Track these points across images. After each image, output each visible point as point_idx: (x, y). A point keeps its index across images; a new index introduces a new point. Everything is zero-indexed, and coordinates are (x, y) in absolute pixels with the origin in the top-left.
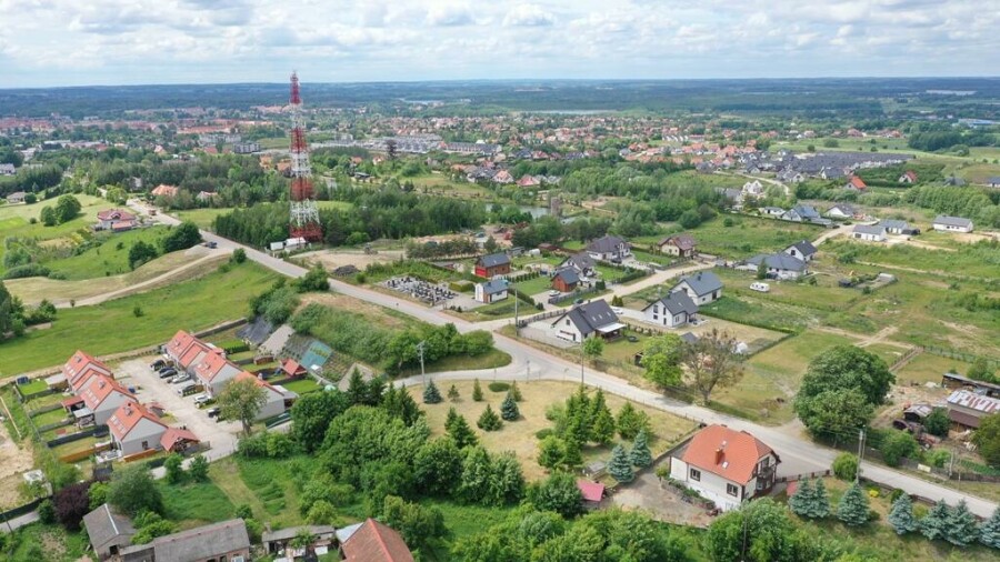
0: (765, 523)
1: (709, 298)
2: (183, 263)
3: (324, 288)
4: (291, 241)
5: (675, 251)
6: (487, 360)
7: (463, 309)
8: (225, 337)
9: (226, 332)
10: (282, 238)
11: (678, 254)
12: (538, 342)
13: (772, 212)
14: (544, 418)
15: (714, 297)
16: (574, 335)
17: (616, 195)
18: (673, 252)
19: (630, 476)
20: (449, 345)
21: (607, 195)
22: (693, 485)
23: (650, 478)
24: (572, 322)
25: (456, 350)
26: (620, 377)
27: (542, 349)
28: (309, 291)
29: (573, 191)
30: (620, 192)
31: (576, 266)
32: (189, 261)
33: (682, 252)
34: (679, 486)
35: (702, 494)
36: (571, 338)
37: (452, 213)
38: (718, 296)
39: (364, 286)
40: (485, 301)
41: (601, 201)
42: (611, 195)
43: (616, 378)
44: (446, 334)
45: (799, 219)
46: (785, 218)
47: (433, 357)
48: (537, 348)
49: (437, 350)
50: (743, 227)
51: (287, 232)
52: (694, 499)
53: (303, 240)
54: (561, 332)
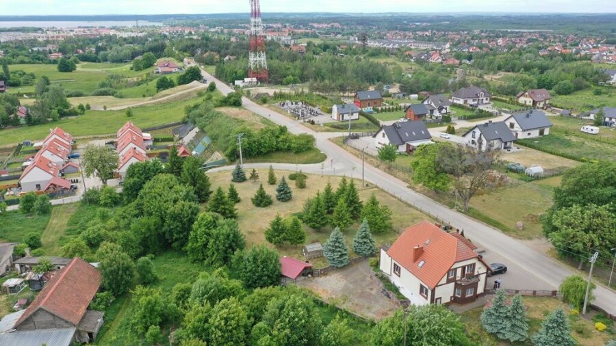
0: (429, 334)
1: (535, 134)
2: (182, 90)
3: (237, 104)
4: (247, 80)
5: (529, 101)
6: (306, 157)
7: (316, 123)
8: (165, 132)
9: (165, 129)
10: (242, 78)
11: (531, 104)
12: (355, 149)
15: (541, 133)
17: (513, 71)
18: (528, 103)
19: (342, 262)
21: (506, 71)
25: (282, 146)
26: (404, 181)
27: (355, 155)
28: (226, 106)
29: (482, 68)
30: (516, 69)
31: (433, 104)
32: (185, 90)
33: (534, 103)
34: (385, 279)
35: (402, 291)
37: (371, 71)
38: (547, 132)
39: (266, 105)
40: (338, 119)
41: (500, 75)
42: (509, 71)
43: (401, 182)
44: (277, 133)
47: (263, 150)
48: (352, 153)
49: (267, 145)
50: (610, 96)
51: (246, 74)
52: (392, 294)
53: (255, 79)
54: (379, 143)
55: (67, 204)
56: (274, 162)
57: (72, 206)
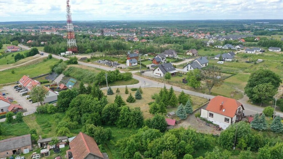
1: (204, 65)
2: (32, 59)
3: (76, 63)
4: (67, 52)
5: (191, 54)
6: (130, 82)
7: (122, 68)
8: (41, 79)
9: (42, 77)
10: (64, 51)
11: (192, 55)
12: (148, 77)
13: (219, 47)
14: (151, 98)
15: (206, 65)
16: (161, 74)
17: (171, 43)
18: (190, 55)
19: (185, 117)
20: (117, 77)
21: (168, 43)
22: (210, 119)
23: (192, 118)
24: (160, 70)
25: (119, 78)
26: (178, 86)
27: (149, 79)
28: (71, 64)
29: (157, 43)
31: (160, 57)
32: (34, 59)
33: (193, 54)
34: (204, 120)
35: (214, 123)
36: (159, 75)
38: (207, 65)
39: (89, 63)
40: (130, 66)
41: (166, 45)
42: (169, 44)
43: (177, 87)
44: (116, 73)
45: (227, 48)
46: (223, 48)
47: (111, 80)
48: (148, 78)
49: (112, 78)
50: (210, 51)
51: (66, 49)
52: (211, 125)
53: (71, 52)
54: (156, 73)
55: (27, 116)
56: (116, 85)
57: (31, 116)
